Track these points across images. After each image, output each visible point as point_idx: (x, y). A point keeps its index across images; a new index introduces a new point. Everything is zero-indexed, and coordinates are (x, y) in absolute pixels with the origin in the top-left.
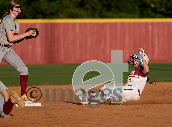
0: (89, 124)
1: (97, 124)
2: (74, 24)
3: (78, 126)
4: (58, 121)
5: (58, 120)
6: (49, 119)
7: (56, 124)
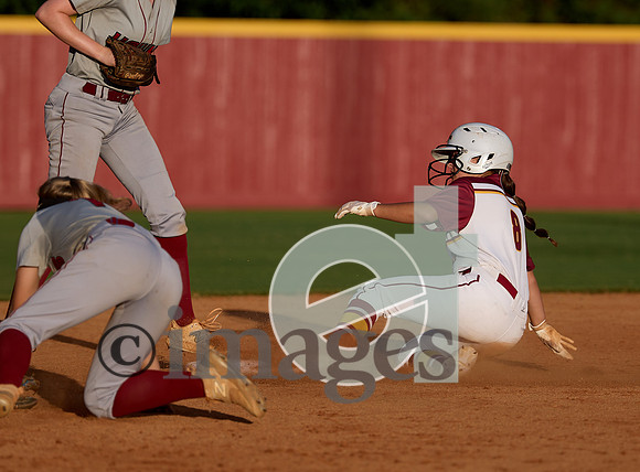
0: (499, 457)
1: (532, 462)
2: (455, 47)
3: (454, 465)
4: (371, 442)
5: (372, 439)
6: (333, 435)
7: (362, 454)
